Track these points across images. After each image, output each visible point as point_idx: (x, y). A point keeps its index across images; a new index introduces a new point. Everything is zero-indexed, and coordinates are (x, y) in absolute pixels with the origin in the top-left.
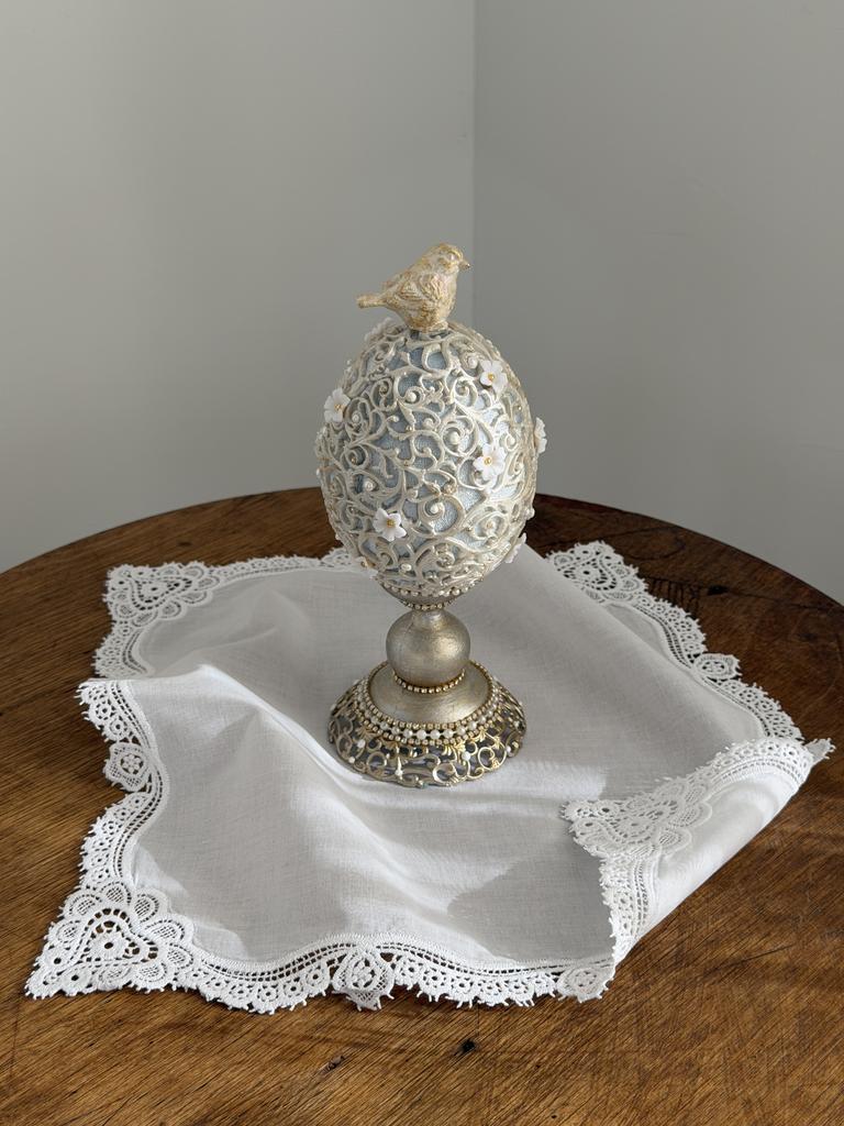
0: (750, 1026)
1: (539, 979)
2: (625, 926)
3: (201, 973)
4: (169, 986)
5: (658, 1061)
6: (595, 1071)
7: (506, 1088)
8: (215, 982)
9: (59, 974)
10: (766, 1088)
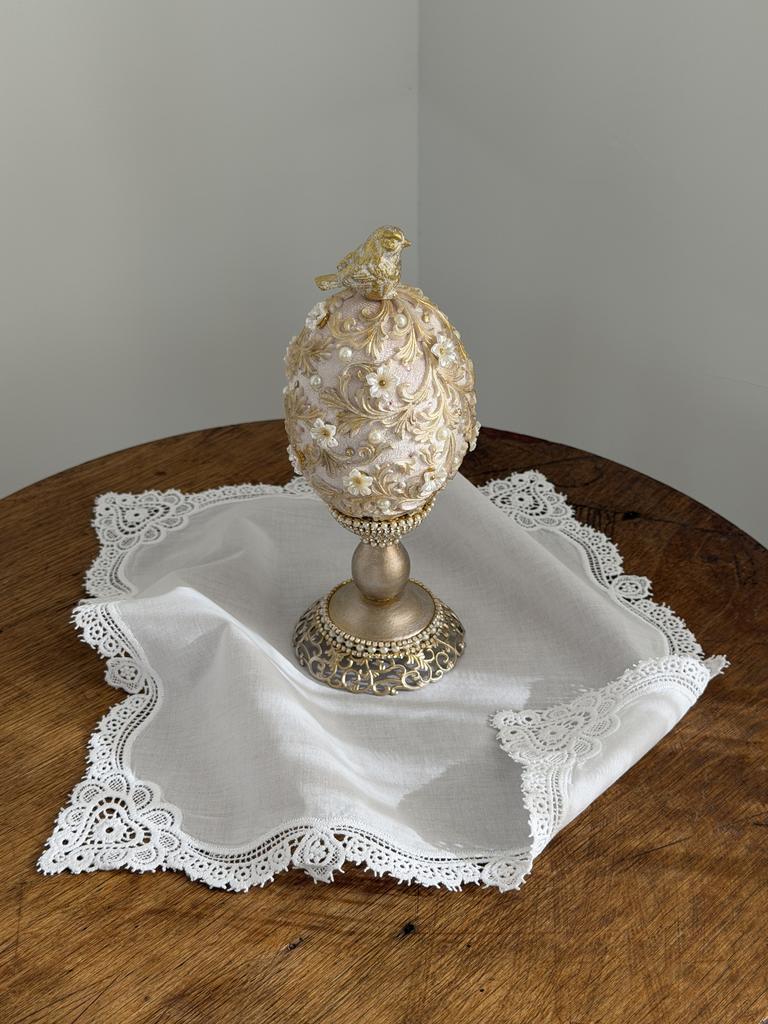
0: (651, 909)
1: (467, 868)
2: (542, 827)
3: (187, 856)
4: (159, 868)
5: (572, 941)
6: (518, 950)
7: (441, 966)
8: (199, 864)
9: (67, 854)
10: (663, 965)
